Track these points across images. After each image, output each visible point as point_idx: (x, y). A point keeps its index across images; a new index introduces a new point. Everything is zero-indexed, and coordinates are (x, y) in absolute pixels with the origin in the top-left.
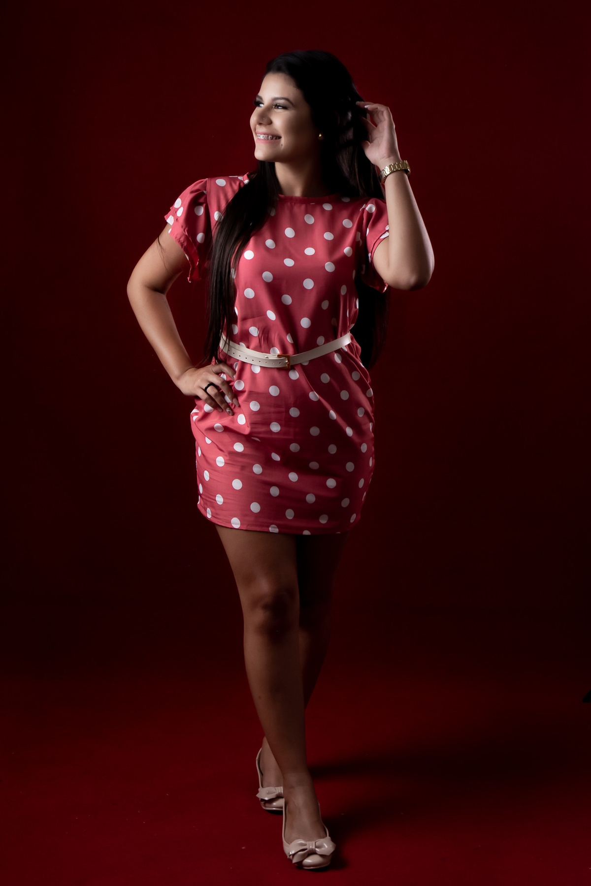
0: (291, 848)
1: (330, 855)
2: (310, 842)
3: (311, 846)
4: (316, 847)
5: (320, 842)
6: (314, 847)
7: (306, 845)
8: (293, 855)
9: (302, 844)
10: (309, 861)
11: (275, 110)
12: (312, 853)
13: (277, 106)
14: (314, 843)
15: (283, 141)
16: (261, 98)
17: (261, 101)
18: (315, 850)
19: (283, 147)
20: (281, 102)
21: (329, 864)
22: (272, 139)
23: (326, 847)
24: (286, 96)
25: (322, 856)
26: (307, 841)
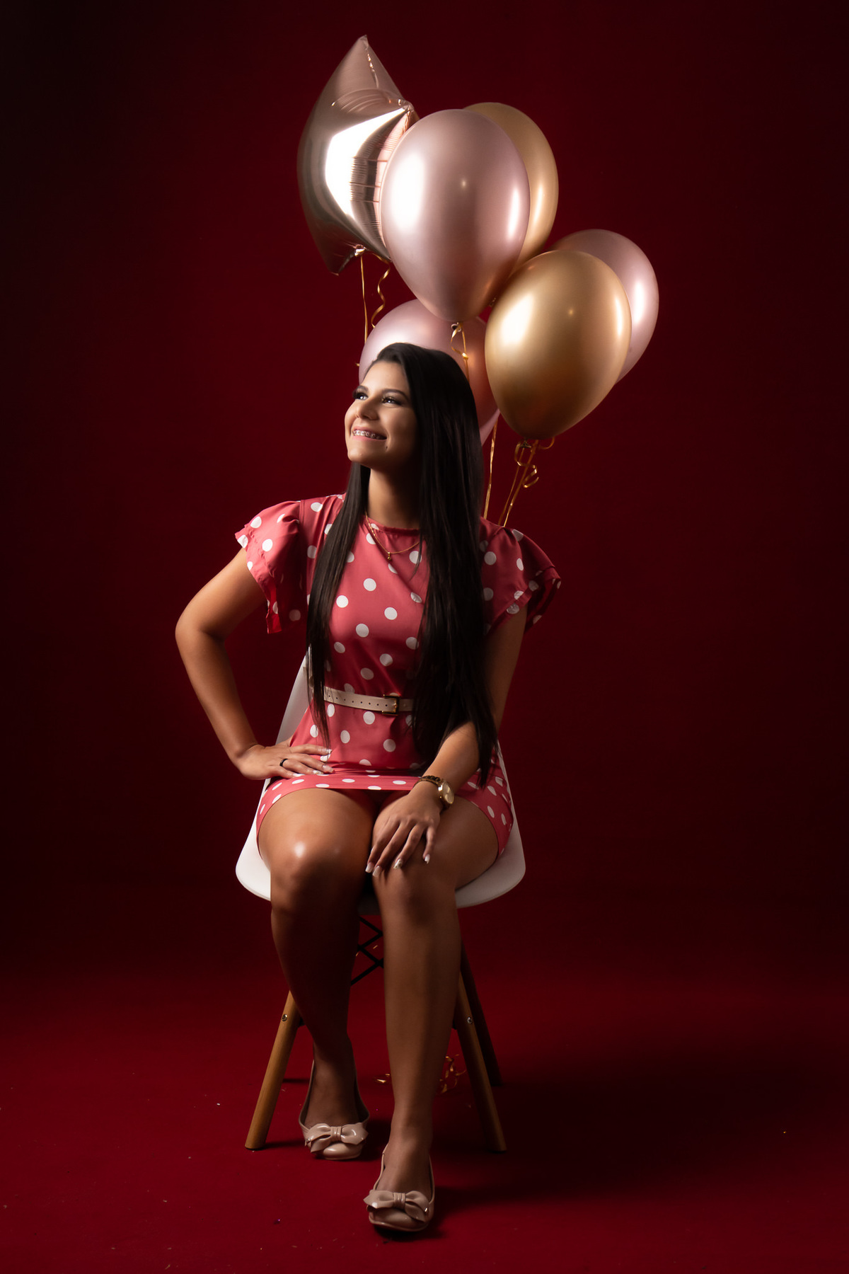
0: (312, 1133)
1: (358, 1145)
2: (335, 1128)
3: (335, 1131)
4: (342, 1134)
5: (346, 1128)
6: (339, 1134)
7: (330, 1130)
8: (313, 1142)
9: (324, 1130)
10: (332, 1150)
11: (384, 404)
12: (336, 1140)
13: (387, 400)
14: (340, 1128)
15: (389, 442)
16: (366, 389)
17: (365, 392)
18: (340, 1137)
19: (388, 449)
20: (391, 394)
21: (358, 1155)
22: (375, 438)
23: (355, 1134)
24: (401, 389)
25: (347, 1144)
26: (330, 1126)
